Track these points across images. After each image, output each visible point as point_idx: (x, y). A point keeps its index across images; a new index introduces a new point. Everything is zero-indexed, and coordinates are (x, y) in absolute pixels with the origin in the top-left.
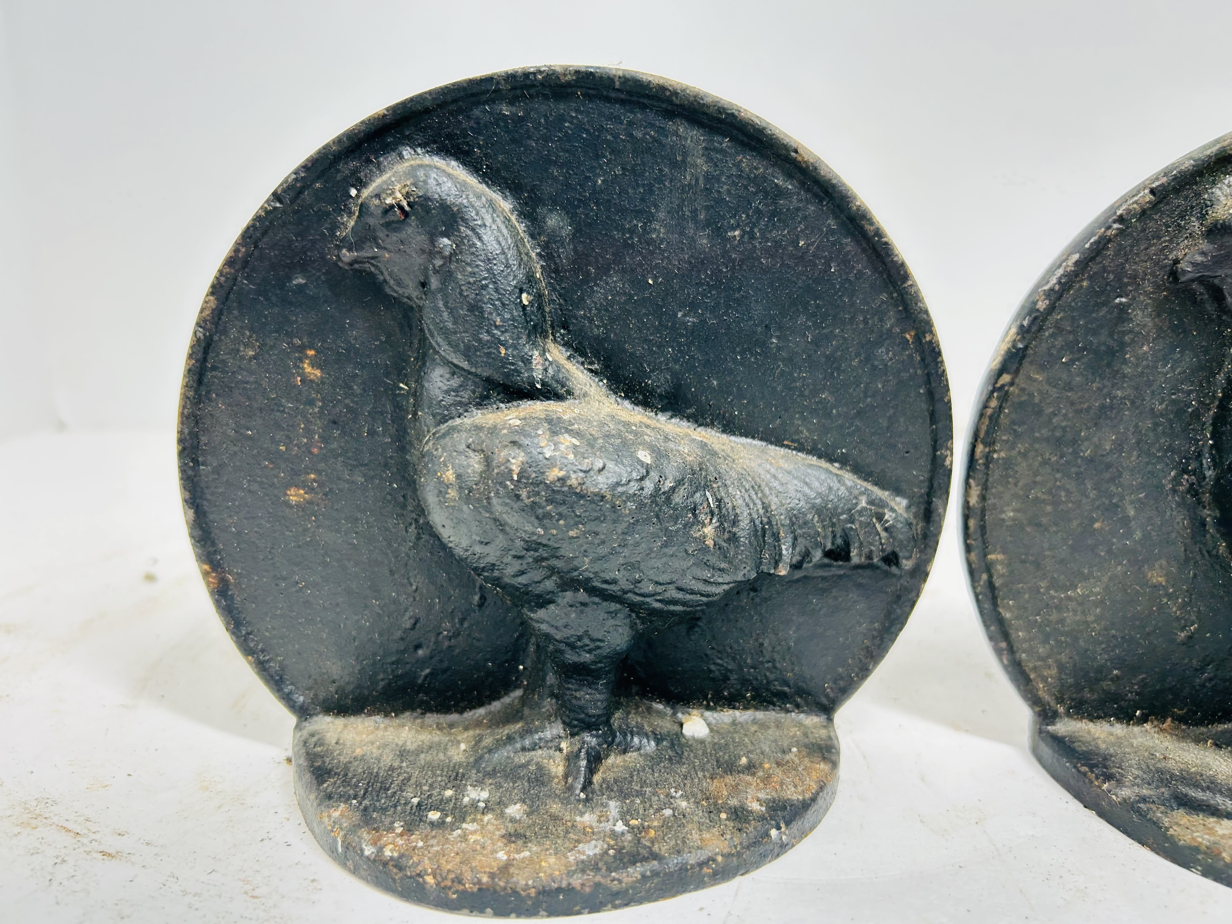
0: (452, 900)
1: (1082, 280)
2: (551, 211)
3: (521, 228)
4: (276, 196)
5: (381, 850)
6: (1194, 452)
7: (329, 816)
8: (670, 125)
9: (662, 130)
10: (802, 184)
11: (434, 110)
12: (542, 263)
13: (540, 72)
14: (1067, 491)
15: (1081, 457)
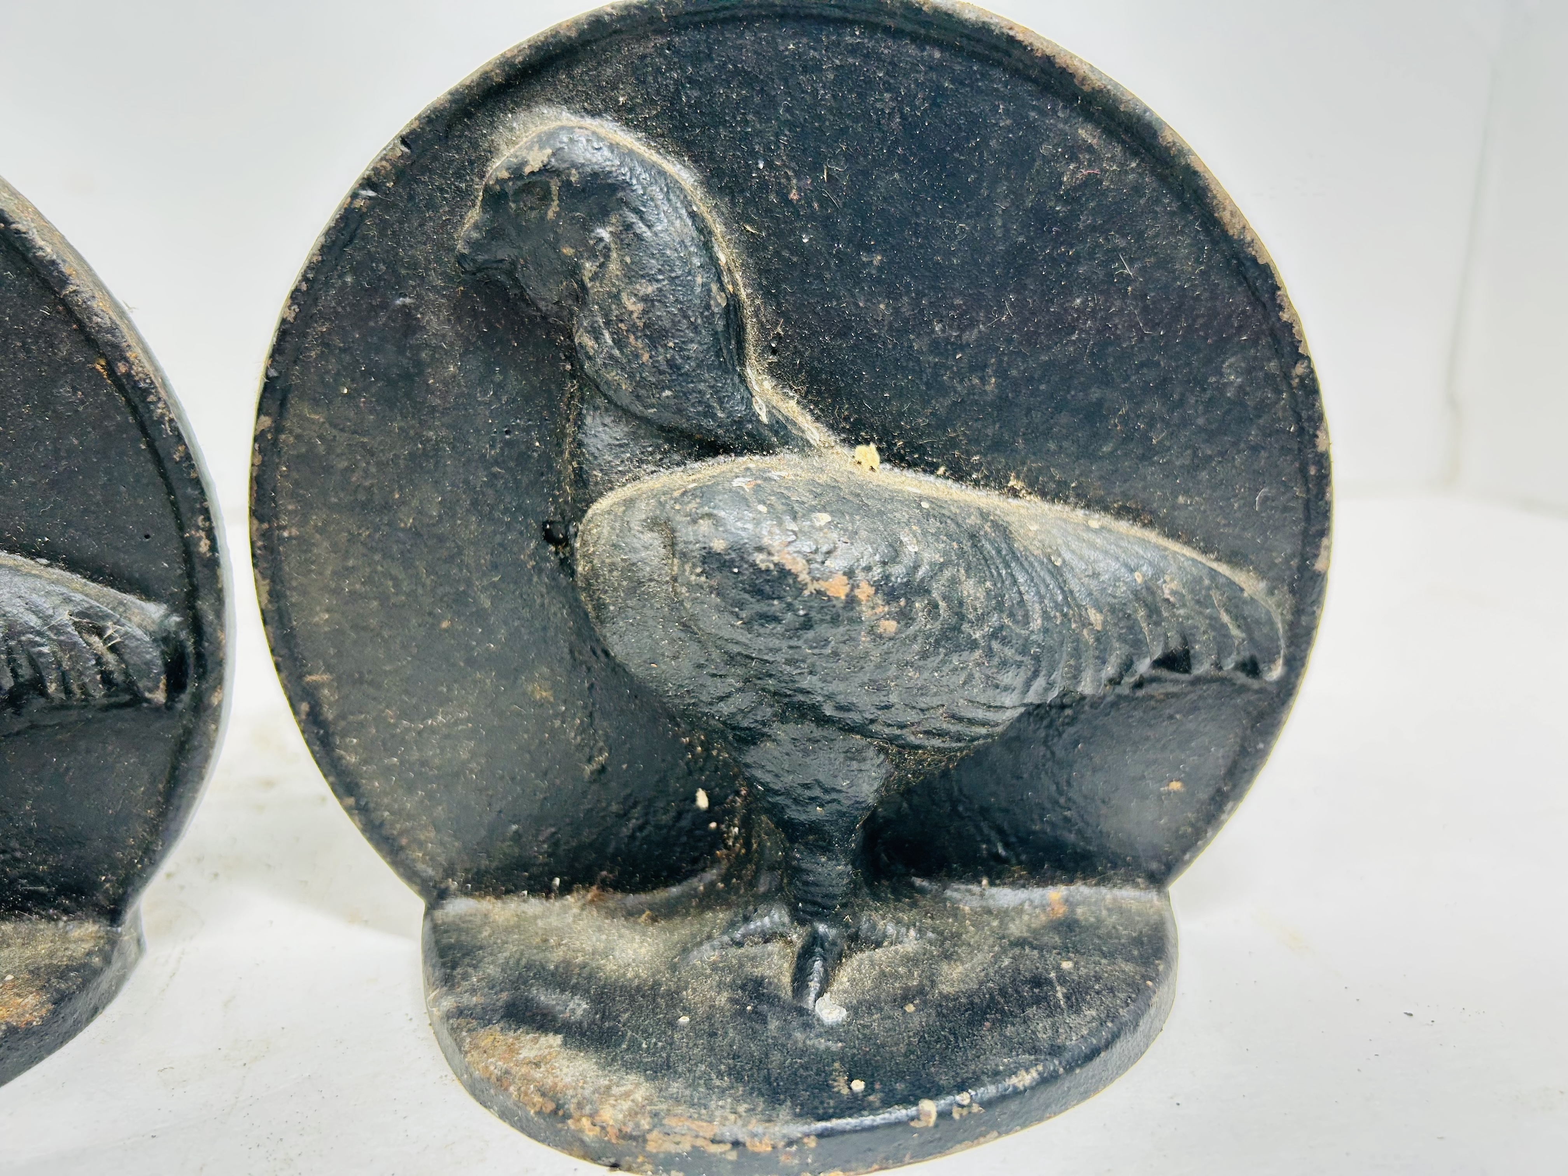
1: (342, 274)
15: (403, 530)
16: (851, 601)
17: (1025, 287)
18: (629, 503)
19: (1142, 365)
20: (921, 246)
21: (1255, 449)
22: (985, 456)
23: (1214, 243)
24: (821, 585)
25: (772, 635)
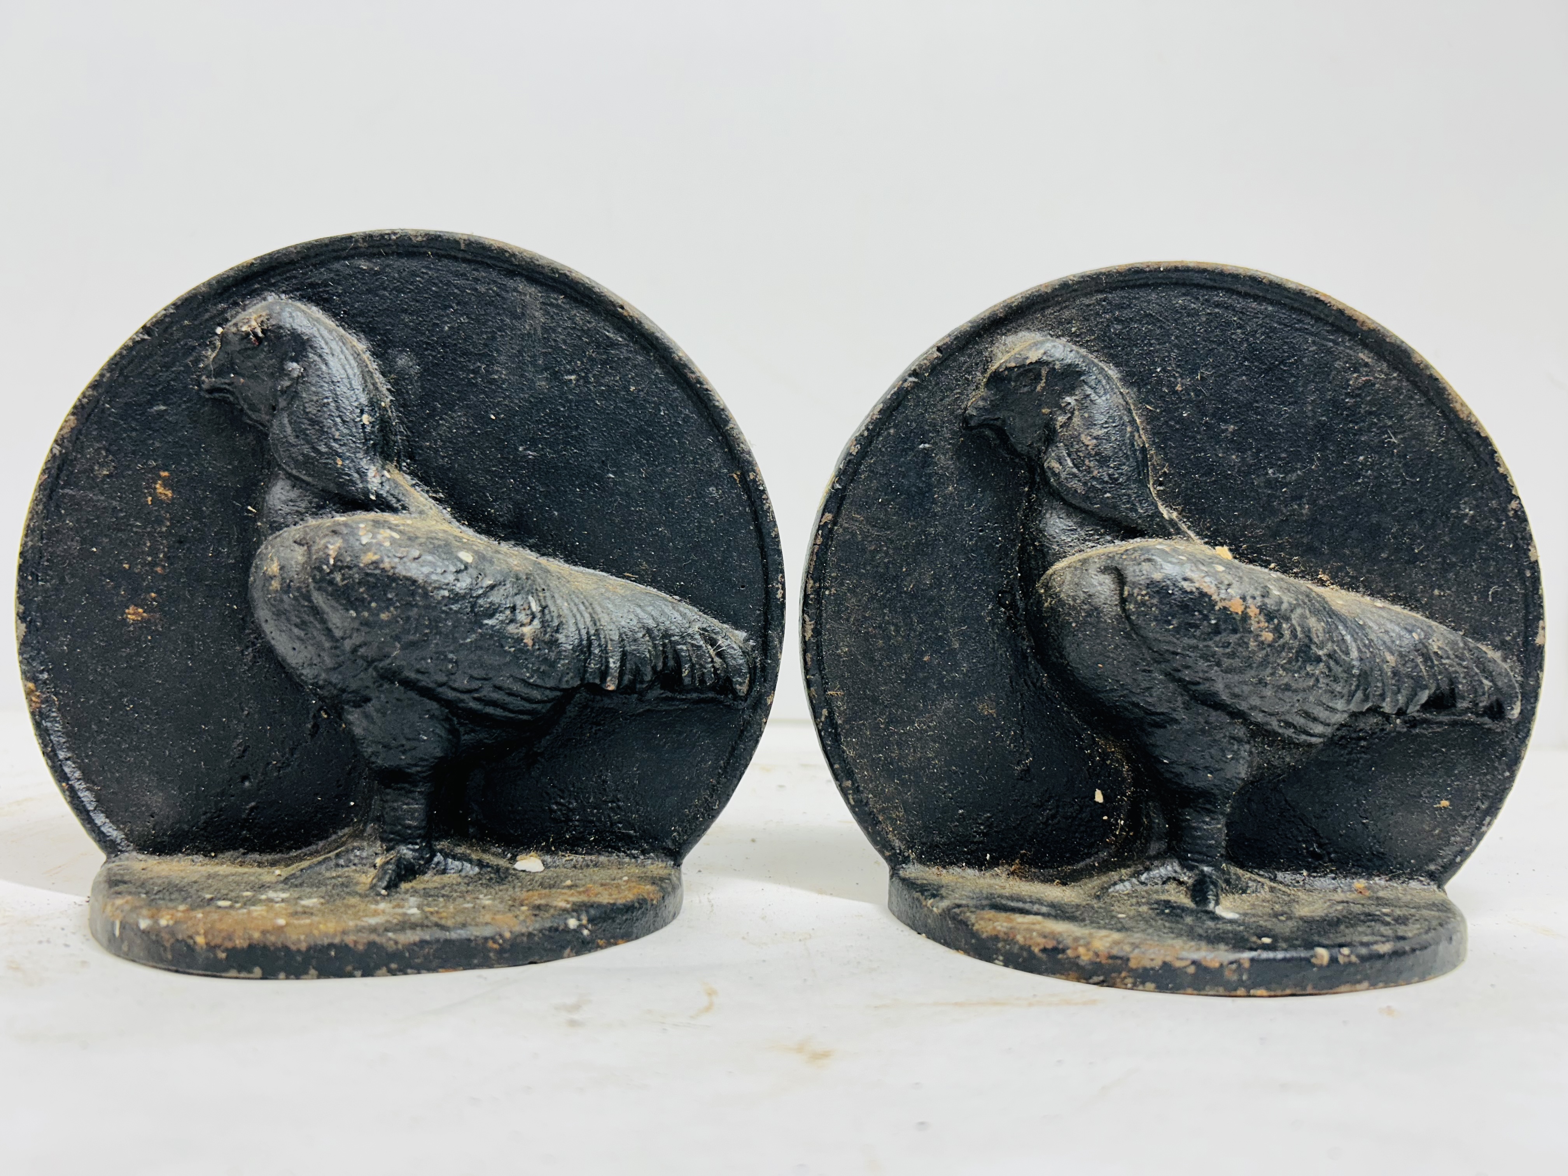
0: (221, 960)
1: (889, 428)
2: (401, 352)
3: (373, 366)
4: (146, 329)
5: (156, 922)
6: (1007, 585)
7: (113, 905)
8: (510, 283)
9: (503, 287)
10: (631, 337)
11: (298, 262)
12: (391, 398)
13: (395, 234)
14: (896, 625)
15: (905, 593)
16: (1245, 617)
17: (1327, 448)
18: (1084, 562)
19: (1406, 500)
20: (1259, 420)
21: (1485, 560)
22: (1302, 557)
23: (1450, 423)
24: (1226, 604)
25: (1194, 637)
